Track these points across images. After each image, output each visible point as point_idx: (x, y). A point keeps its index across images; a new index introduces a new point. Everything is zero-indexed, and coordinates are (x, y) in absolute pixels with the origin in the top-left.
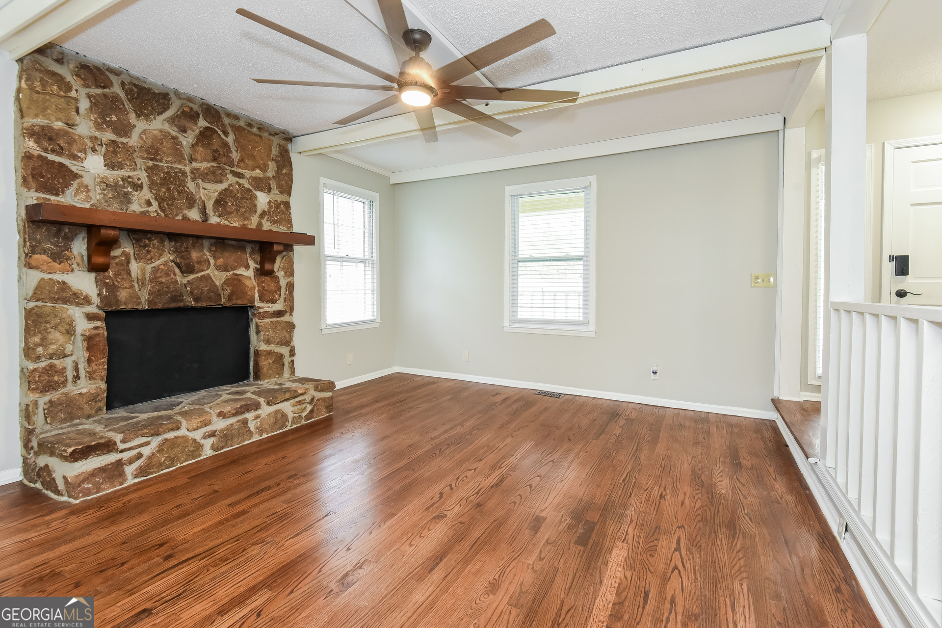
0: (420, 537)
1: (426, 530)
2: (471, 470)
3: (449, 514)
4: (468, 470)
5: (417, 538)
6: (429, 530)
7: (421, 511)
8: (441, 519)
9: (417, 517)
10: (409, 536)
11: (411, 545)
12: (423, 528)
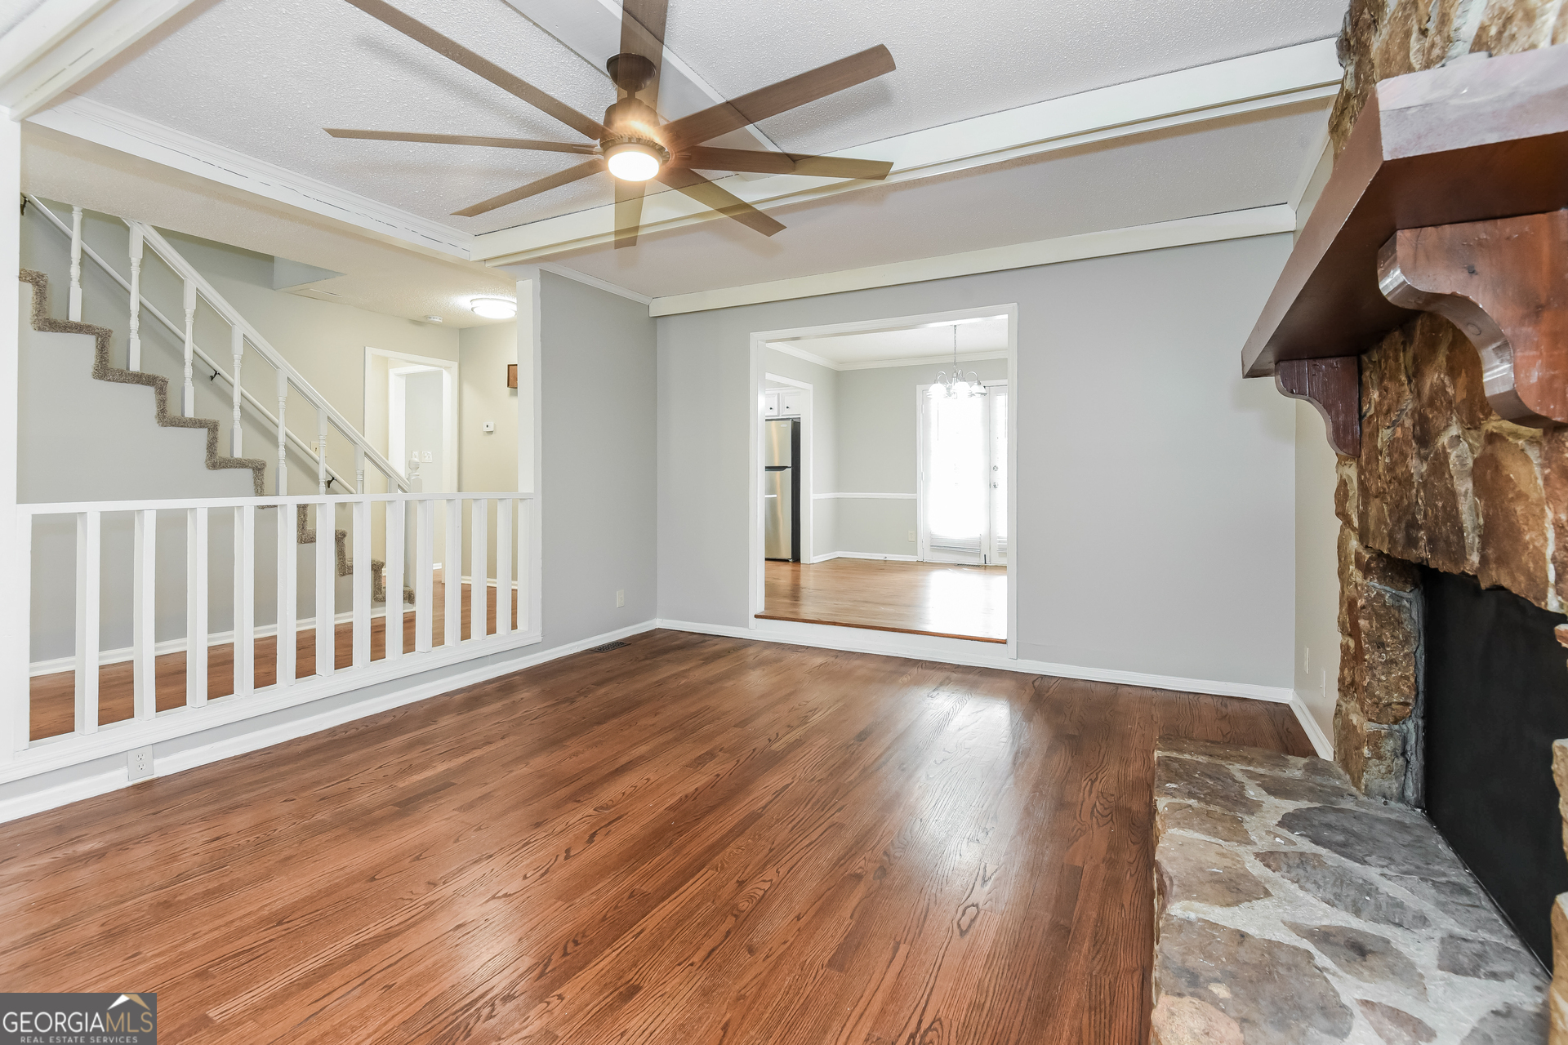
0: (636, 787)
1: (628, 793)
2: (506, 895)
3: (591, 811)
4: (510, 895)
5: (639, 785)
6: (624, 793)
7: (629, 814)
8: (605, 806)
9: (636, 807)
10: (650, 787)
11: (648, 780)
12: (631, 795)
